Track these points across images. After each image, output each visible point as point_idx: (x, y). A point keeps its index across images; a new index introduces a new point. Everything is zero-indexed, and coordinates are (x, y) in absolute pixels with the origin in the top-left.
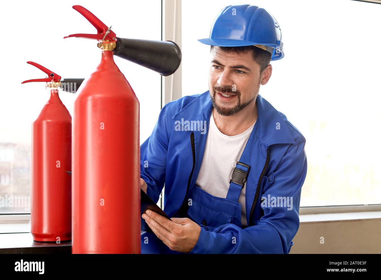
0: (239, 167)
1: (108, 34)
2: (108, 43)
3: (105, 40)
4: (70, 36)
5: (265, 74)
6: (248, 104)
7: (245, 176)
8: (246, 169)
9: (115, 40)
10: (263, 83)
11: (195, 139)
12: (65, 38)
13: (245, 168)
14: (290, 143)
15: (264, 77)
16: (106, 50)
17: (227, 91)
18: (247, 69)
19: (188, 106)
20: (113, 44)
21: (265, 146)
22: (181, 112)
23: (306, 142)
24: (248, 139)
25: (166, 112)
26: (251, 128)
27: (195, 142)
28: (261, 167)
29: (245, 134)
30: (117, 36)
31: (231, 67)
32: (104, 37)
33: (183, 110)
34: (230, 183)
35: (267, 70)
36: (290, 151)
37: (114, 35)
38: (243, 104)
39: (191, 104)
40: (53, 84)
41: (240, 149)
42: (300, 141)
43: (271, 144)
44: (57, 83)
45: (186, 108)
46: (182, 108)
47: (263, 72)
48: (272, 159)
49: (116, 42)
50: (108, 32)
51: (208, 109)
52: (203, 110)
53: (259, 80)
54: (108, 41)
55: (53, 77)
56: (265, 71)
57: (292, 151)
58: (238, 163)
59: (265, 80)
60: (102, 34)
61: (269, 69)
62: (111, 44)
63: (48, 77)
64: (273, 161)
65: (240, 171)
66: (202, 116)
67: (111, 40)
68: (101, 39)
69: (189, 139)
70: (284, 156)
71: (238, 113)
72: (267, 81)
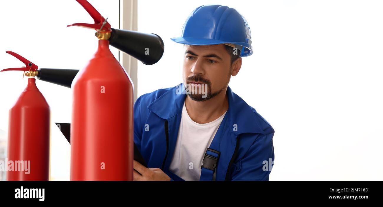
0: (209, 153)
1: (105, 24)
2: (104, 32)
3: (102, 30)
4: (74, 25)
5: (235, 65)
6: (219, 92)
7: (216, 162)
8: (217, 155)
9: (110, 31)
10: (234, 75)
11: (169, 127)
12: (68, 26)
13: (215, 153)
14: (259, 132)
15: (234, 68)
16: (102, 39)
17: (199, 79)
18: (219, 58)
19: (162, 97)
20: (109, 34)
21: (235, 135)
22: (156, 102)
23: (275, 133)
24: (219, 126)
25: (141, 103)
26: (222, 117)
27: (169, 129)
28: (231, 155)
29: (216, 123)
30: (112, 27)
31: (204, 56)
32: (102, 28)
33: (157, 101)
34: (201, 169)
35: (237, 62)
36: (258, 140)
37: (109, 25)
38: (214, 92)
39: (164, 96)
40: (30, 73)
41: (211, 135)
42: (269, 131)
43: (241, 133)
44: (34, 73)
45: (160, 99)
46: (157, 98)
47: (233, 64)
48: (241, 147)
49: (111, 33)
50: (104, 23)
51: (181, 100)
52: (176, 100)
53: (230, 71)
54: (104, 31)
55: (30, 66)
56: (235, 62)
57: (260, 141)
58: (208, 149)
59: (235, 72)
60: (99, 24)
61: (239, 61)
62: (107, 34)
63: (25, 67)
64: (242, 149)
65: (211, 157)
66: (176, 106)
67: (107, 30)
68: (99, 28)
69: (163, 127)
70: (252, 145)
71: (209, 100)
72: (237, 72)
